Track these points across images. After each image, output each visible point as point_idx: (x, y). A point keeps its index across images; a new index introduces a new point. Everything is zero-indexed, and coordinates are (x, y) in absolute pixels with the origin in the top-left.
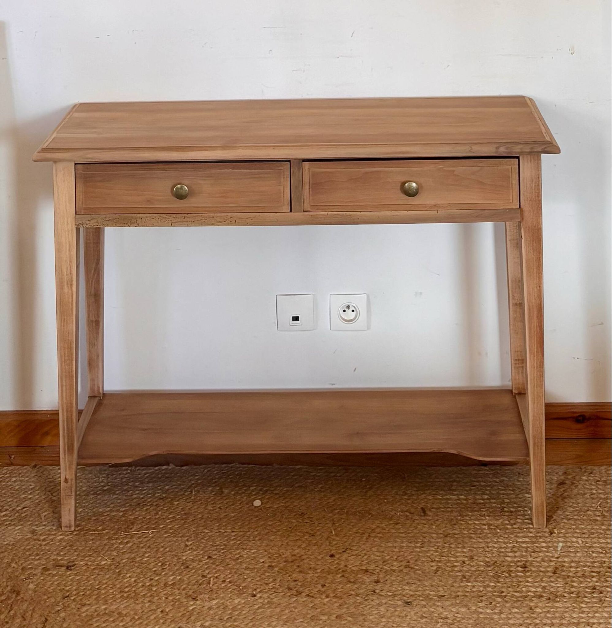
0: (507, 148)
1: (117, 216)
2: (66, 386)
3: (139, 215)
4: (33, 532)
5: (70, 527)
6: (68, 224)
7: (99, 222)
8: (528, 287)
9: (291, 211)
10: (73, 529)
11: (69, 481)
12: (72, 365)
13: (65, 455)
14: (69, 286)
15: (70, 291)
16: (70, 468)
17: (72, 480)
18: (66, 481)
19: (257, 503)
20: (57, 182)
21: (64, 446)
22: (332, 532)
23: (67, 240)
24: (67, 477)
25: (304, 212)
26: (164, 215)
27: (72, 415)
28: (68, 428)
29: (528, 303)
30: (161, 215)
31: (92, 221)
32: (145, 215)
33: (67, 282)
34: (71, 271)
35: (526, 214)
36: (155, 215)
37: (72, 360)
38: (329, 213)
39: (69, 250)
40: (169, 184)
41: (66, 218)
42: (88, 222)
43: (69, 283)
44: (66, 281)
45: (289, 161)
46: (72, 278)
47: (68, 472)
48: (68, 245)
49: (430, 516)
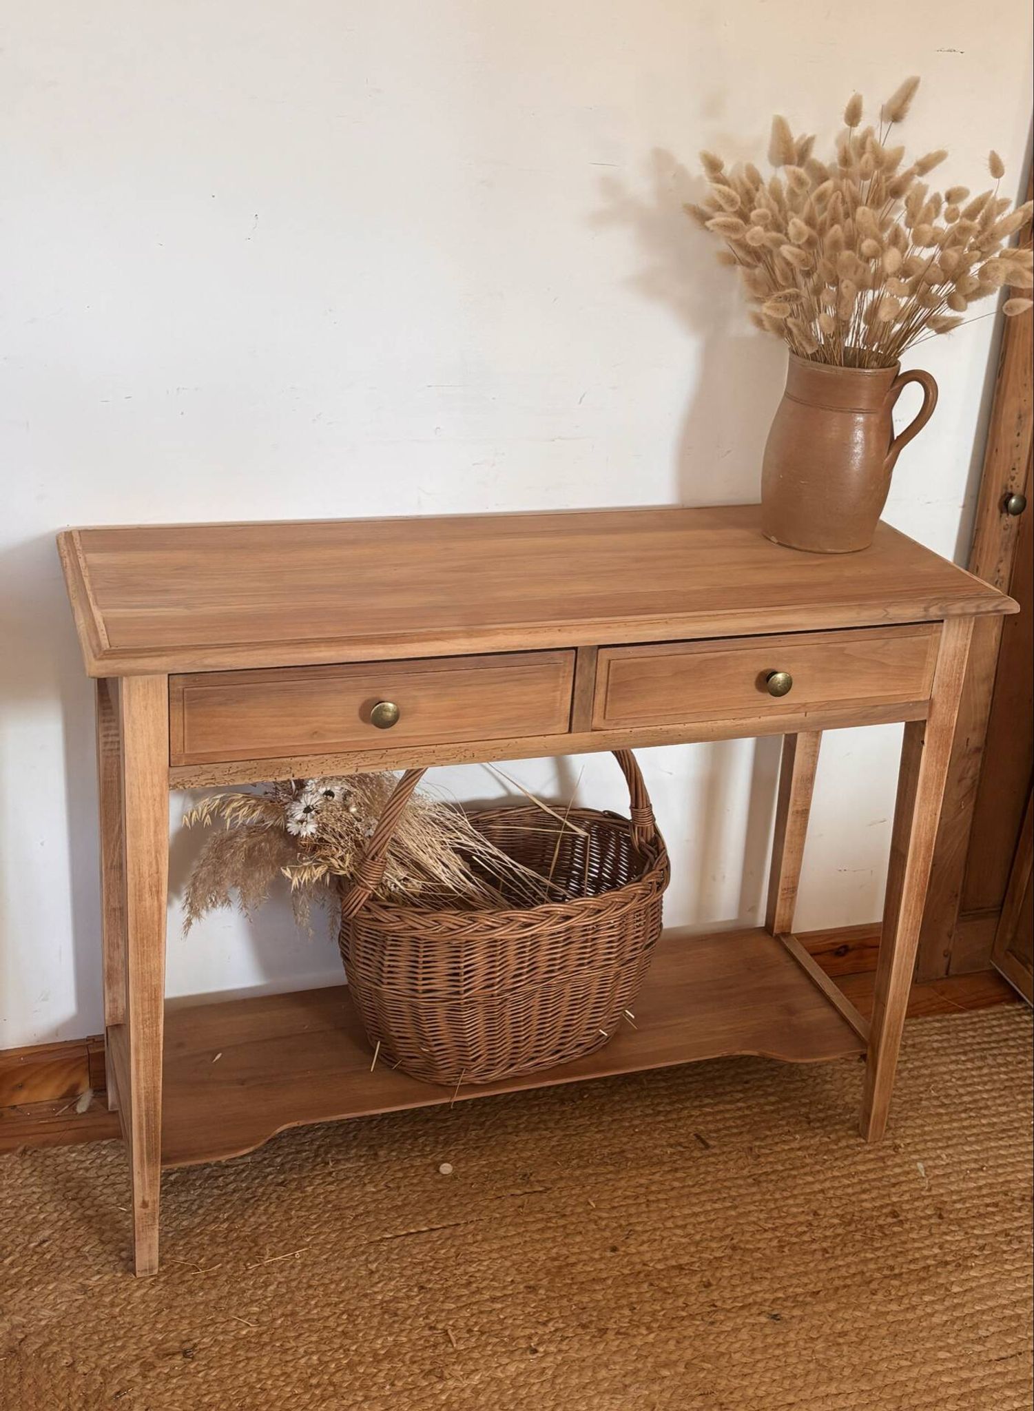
0: (941, 609)
1: (254, 764)
2: (145, 1061)
3: (296, 759)
4: (84, 1289)
5: (151, 1269)
6: (153, 785)
7: (217, 775)
8: (919, 816)
9: (570, 731)
10: (156, 1272)
11: (150, 1204)
12: (158, 1025)
13: (142, 1167)
14: (154, 893)
15: (156, 903)
16: (151, 1185)
17: (154, 1202)
18: (145, 1205)
19: (446, 1168)
20: (130, 711)
21: (142, 1153)
22: (589, 1204)
23: (152, 814)
24: (147, 1199)
25: (593, 730)
26: (344, 756)
27: (155, 1104)
28: (148, 1125)
29: (916, 838)
30: (339, 755)
31: (202, 777)
32: (306, 759)
33: (151, 887)
34: (158, 869)
35: (937, 707)
36: (326, 757)
37: (157, 1017)
38: (634, 730)
39: (155, 832)
40: (355, 701)
41: (149, 777)
42: (193, 779)
43: (154, 889)
44: (147, 886)
45: (576, 649)
46: (159, 880)
47: (147, 1191)
48: (152, 823)
49: (714, 1147)
